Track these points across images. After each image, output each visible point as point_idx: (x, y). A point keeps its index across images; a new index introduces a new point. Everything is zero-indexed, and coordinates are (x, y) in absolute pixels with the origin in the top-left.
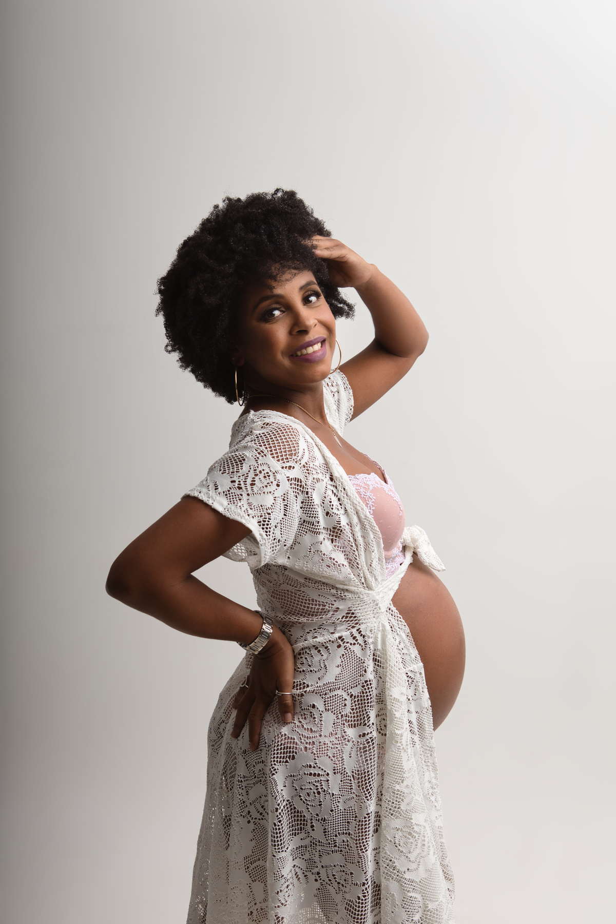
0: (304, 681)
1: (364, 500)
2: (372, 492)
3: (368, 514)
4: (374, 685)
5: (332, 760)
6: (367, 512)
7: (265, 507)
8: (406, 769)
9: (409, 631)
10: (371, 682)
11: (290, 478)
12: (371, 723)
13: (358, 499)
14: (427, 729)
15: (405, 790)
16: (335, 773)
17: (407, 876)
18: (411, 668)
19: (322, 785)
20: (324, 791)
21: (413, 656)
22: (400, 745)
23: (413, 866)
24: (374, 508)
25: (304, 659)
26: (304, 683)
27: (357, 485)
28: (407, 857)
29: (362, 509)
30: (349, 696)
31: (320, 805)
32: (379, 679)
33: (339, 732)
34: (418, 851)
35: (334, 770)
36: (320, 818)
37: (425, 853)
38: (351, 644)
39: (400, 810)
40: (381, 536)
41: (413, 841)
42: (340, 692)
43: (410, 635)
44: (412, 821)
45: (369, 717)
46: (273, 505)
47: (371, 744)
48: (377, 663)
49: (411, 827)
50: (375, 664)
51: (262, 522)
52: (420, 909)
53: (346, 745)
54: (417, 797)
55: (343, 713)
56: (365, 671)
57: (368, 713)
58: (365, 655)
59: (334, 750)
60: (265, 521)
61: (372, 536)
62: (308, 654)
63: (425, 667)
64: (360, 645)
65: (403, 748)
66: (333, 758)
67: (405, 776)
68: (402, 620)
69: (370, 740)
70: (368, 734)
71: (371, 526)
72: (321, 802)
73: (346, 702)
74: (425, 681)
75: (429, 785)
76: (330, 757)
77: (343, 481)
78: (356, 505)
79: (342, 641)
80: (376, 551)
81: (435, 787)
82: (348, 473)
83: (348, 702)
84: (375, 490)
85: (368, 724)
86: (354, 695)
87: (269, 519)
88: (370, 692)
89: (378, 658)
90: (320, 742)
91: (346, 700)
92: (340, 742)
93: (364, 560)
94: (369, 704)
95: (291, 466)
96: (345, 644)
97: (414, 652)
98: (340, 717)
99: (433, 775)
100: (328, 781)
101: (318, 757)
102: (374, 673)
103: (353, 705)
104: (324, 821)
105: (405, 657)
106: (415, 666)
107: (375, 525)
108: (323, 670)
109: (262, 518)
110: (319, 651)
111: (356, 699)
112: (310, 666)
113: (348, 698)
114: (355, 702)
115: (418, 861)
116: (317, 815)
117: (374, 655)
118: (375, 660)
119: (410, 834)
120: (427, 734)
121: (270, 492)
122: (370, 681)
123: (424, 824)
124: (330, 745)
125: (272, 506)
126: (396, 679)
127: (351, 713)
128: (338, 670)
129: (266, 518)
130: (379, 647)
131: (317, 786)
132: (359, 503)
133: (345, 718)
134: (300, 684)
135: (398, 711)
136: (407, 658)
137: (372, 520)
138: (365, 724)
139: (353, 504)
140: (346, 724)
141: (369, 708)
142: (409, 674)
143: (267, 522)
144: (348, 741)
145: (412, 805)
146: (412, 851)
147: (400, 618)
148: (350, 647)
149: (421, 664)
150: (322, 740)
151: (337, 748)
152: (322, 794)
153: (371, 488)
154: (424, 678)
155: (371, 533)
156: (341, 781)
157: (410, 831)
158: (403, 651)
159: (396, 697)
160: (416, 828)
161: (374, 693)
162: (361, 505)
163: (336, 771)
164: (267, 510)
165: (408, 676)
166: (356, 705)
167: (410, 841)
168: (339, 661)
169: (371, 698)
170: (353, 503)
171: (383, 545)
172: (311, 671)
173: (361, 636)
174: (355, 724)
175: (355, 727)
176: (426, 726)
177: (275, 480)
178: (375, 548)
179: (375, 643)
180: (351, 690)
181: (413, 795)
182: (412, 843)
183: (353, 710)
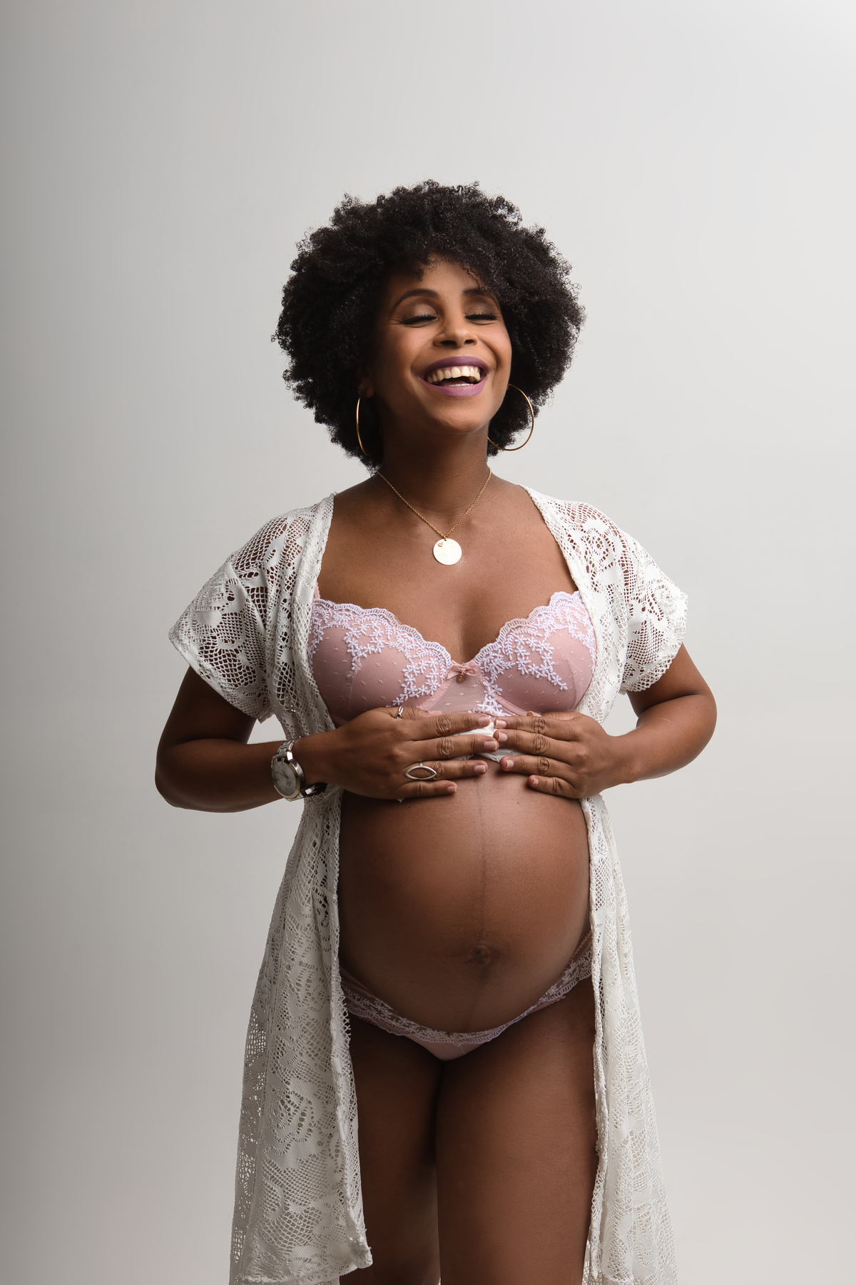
7: (210, 628)
8: (291, 1015)
11: (250, 588)
15: (287, 1043)
23: (279, 1147)
28: (274, 1132)
34: (290, 1130)
37: (300, 1137)
39: (277, 1065)
46: (220, 625)
49: (285, 1093)
51: (205, 649)
60: (207, 648)
87: (214, 644)
95: (252, 573)
109: (205, 643)
115: (287, 1142)
121: (218, 608)
125: (218, 626)
129: (210, 644)
143: (211, 649)
146: (280, 1126)
160: (293, 1098)
164: (212, 632)
167: (281, 1111)
177: (227, 592)
181: (297, 1053)
182: (282, 1115)
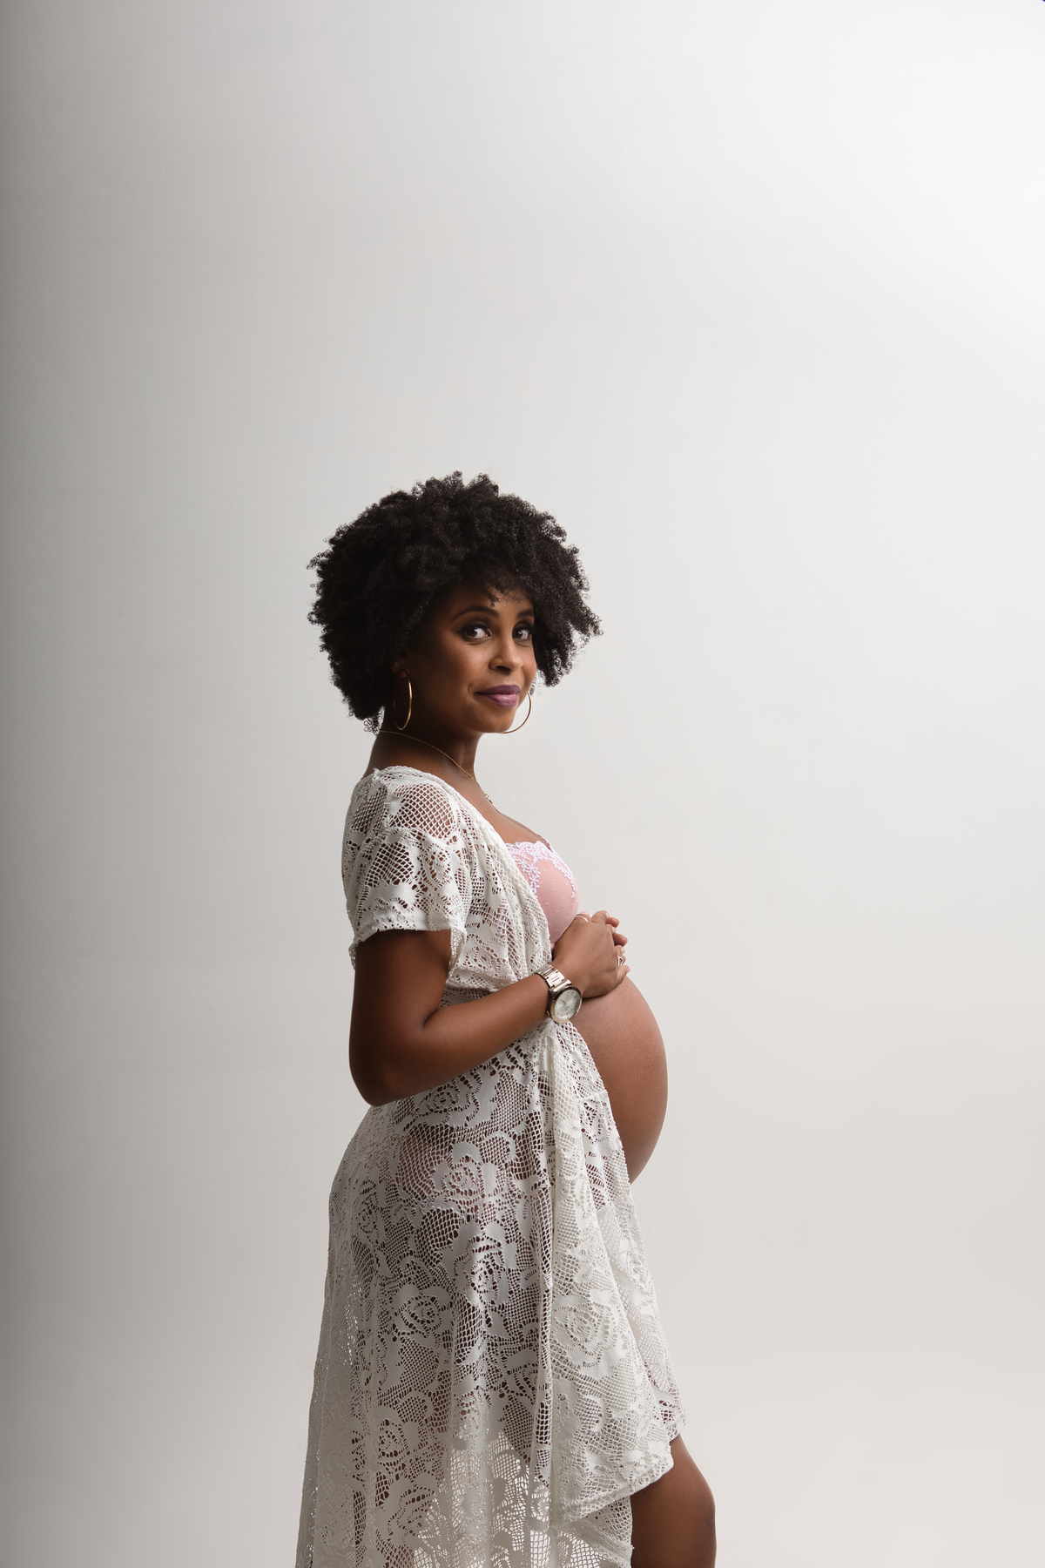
0: (447, 1123)
1: (526, 874)
2: (536, 865)
3: (532, 894)
4: (542, 1119)
5: (502, 1225)
6: (530, 892)
8: (580, 1229)
9: (587, 1048)
10: (537, 1115)
12: (541, 1169)
13: (520, 874)
14: (619, 1181)
15: (580, 1258)
16: (508, 1242)
17: (582, 1372)
18: (591, 1097)
19: (493, 1260)
20: (498, 1268)
21: (593, 1081)
22: (571, 1195)
23: (591, 1360)
24: (538, 886)
25: (445, 1094)
26: (447, 1126)
27: (517, 856)
28: (583, 1347)
29: (525, 887)
30: (512, 1138)
31: (494, 1288)
32: (548, 1112)
33: (505, 1187)
34: (598, 1340)
35: (507, 1238)
36: (497, 1306)
37: (608, 1344)
38: (508, 1068)
39: (572, 1283)
40: (547, 923)
41: (590, 1326)
42: (498, 1134)
43: (588, 1052)
44: (589, 1299)
45: (539, 1162)
47: (545, 1196)
48: (544, 1090)
49: (588, 1306)
50: (542, 1092)
52: (600, 1418)
53: (517, 1202)
54: (598, 1268)
55: (507, 1161)
56: (529, 1102)
57: (537, 1157)
58: (525, 1080)
59: (503, 1212)
61: (536, 923)
62: (452, 1087)
63: (610, 1095)
64: (520, 1068)
65: (576, 1201)
66: (503, 1223)
67: (579, 1237)
68: (577, 1033)
69: (543, 1192)
70: (539, 1183)
71: (535, 909)
72: (495, 1283)
73: (509, 1146)
74: (611, 1114)
75: (629, 1259)
76: (498, 1222)
77: (500, 850)
78: (517, 881)
79: (496, 1065)
80: (540, 943)
81: (640, 1261)
82: (506, 841)
83: (512, 1146)
84: (540, 863)
85: (537, 1171)
86: (518, 1135)
88: (536, 1128)
89: (544, 1083)
90: (484, 1205)
91: (508, 1143)
92: (509, 1200)
93: (524, 954)
94: (537, 1145)
96: (501, 1070)
97: (595, 1076)
98: (504, 1167)
99: (634, 1244)
100: (500, 1253)
101: (485, 1224)
102: (540, 1104)
103: (519, 1148)
104: (503, 1309)
105: (582, 1082)
106: (597, 1094)
107: (540, 908)
108: (473, 1106)
110: (466, 1082)
111: (521, 1141)
112: (454, 1103)
113: (511, 1140)
114: (520, 1144)
115: (598, 1353)
116: (493, 1303)
117: (539, 1080)
118: (541, 1086)
119: (586, 1316)
120: (620, 1188)
122: (535, 1113)
123: (609, 1306)
124: (496, 1205)
126: (565, 1109)
127: (517, 1160)
128: (494, 1105)
130: (546, 1068)
131: (487, 1263)
132: (521, 879)
133: (510, 1167)
134: (442, 1129)
135: (568, 1150)
136: (585, 1083)
137: (537, 902)
138: (535, 1172)
139: (513, 880)
140: (513, 1175)
141: (537, 1149)
142: (589, 1105)
144: (519, 1197)
145: (590, 1277)
146: (589, 1339)
147: (574, 1030)
148: (508, 1072)
149: (605, 1092)
150: (487, 1200)
151: (505, 1208)
152: (495, 1272)
153: (535, 860)
154: (610, 1110)
155: (534, 918)
156: (518, 1251)
157: (585, 1310)
158: (579, 1075)
159: (565, 1132)
160: (595, 1309)
161: (543, 1130)
162: (523, 882)
163: (509, 1239)
165: (587, 1108)
166: (522, 1148)
167: (587, 1325)
168: (493, 1094)
169: (538, 1137)
170: (513, 878)
171: (549, 935)
172: (456, 1109)
173: (521, 1056)
174: (525, 1174)
175: (525, 1177)
176: (618, 1176)
178: (540, 939)
179: (540, 1064)
180: (513, 1130)
181: (591, 1264)
182: (589, 1328)
183: (519, 1155)
